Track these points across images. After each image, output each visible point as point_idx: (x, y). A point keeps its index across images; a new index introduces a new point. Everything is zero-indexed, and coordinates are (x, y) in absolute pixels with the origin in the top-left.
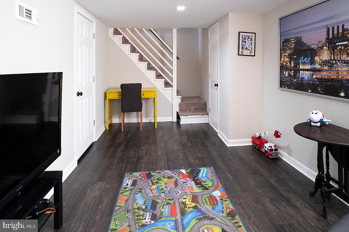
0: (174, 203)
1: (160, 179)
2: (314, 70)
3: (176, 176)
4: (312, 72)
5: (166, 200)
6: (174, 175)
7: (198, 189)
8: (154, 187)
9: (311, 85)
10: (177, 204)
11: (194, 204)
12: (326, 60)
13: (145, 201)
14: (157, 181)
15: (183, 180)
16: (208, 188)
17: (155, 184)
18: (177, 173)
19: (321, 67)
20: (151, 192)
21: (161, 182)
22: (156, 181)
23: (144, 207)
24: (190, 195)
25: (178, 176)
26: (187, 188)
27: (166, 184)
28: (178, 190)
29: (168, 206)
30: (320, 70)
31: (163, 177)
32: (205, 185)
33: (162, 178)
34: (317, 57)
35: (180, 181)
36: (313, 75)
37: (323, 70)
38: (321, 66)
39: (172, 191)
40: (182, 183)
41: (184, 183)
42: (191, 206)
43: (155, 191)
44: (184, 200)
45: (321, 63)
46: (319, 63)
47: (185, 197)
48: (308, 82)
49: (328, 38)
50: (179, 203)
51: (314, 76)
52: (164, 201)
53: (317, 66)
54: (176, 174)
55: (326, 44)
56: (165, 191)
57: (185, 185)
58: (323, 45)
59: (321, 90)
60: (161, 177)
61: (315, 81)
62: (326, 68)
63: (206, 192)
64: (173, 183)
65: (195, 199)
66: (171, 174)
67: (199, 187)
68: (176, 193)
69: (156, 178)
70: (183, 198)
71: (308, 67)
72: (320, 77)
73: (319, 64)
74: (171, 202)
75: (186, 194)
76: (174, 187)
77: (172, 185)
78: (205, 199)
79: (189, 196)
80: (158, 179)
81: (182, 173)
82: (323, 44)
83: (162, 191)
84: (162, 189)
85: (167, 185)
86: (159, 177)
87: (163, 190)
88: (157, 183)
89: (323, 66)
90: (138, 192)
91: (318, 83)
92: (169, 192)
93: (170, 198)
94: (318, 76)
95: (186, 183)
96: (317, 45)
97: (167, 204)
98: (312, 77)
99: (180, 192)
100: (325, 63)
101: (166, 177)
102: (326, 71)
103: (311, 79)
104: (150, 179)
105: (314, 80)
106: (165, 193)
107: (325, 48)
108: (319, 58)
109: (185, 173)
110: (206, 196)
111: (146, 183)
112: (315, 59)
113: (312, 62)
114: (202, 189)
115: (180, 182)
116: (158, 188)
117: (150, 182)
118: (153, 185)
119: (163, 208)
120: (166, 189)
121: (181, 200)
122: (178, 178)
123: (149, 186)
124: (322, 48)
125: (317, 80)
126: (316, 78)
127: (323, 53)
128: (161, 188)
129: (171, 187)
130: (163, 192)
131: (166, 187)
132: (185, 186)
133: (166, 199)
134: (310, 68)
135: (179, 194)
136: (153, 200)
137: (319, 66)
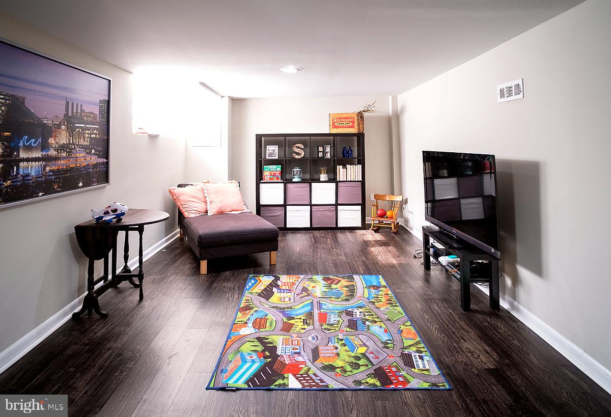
0: (321, 325)
1: (351, 366)
2: (47, 159)
3: (313, 370)
4: (44, 163)
5: (335, 329)
6: (319, 373)
7: (276, 340)
8: (362, 350)
9: (42, 183)
10: (317, 324)
11: (292, 322)
12: (64, 143)
13: (368, 329)
14: (357, 362)
15: (300, 359)
16: (256, 340)
17: (360, 356)
18: (312, 379)
19: (58, 154)
20: (364, 341)
21: (348, 359)
22: (361, 362)
23: (367, 323)
24: (293, 333)
25: (309, 369)
26: (295, 343)
27: (338, 354)
28: (314, 342)
29: (331, 323)
30: (56, 159)
31: (345, 371)
32: (260, 344)
33: (348, 368)
34: (52, 139)
35: (306, 358)
36: (45, 167)
37: (60, 158)
38: (58, 152)
39: (325, 342)
40: (302, 353)
41: (300, 353)
42: (296, 320)
43: (357, 342)
44: (306, 326)
45: (58, 147)
46: (55, 147)
47: (303, 331)
48: (37, 179)
49: (66, 115)
50: (313, 324)
51: (48, 169)
52: (337, 329)
53: (53, 153)
54: (314, 377)
55: (64, 123)
56: (338, 342)
57: (297, 349)
58: (60, 123)
59: (58, 187)
60: (351, 371)
61: (49, 176)
62: (64, 155)
63: (262, 335)
64: (321, 355)
65: (287, 328)
66: (325, 378)
67: (272, 343)
68: (317, 338)
69: (362, 368)
70: (306, 330)
71: (37, 154)
72: (56, 168)
73: (55, 150)
74: (326, 326)
75: (299, 335)
76: (320, 348)
77: (324, 352)
78: (271, 326)
79: (296, 332)
80: (358, 366)
81: (297, 378)
82: (61, 121)
83: (343, 342)
84: (345, 345)
85: (335, 351)
86: (355, 371)
87: (342, 344)
88: (358, 358)
89: (61, 152)
90: (388, 343)
91: (54, 177)
92: (329, 340)
93: (329, 332)
94: (54, 168)
95: (295, 353)
96: (53, 122)
97: (332, 325)
98: (44, 170)
99: (310, 338)
100: (63, 148)
101: (338, 370)
102: (64, 158)
103: (42, 174)
104: (375, 367)
105: (47, 174)
106: (338, 339)
107: (63, 127)
108: (55, 140)
109: (290, 376)
110: (267, 329)
111: (381, 358)
112: (49, 141)
113: (45, 146)
114: (267, 339)
115: (308, 356)
116: (353, 348)
117: (374, 361)
118: (364, 354)
119: (339, 321)
120: (336, 345)
121: (311, 327)
122: (309, 364)
123: (372, 353)
124: (59, 126)
125: (52, 174)
126: (50, 171)
127: (60, 134)
128: (346, 348)
129: (326, 348)
130: (342, 340)
131: (337, 348)
132: (298, 347)
133: (334, 331)
134: (40, 156)
135: (312, 336)
136: (357, 330)
137: (55, 152)
